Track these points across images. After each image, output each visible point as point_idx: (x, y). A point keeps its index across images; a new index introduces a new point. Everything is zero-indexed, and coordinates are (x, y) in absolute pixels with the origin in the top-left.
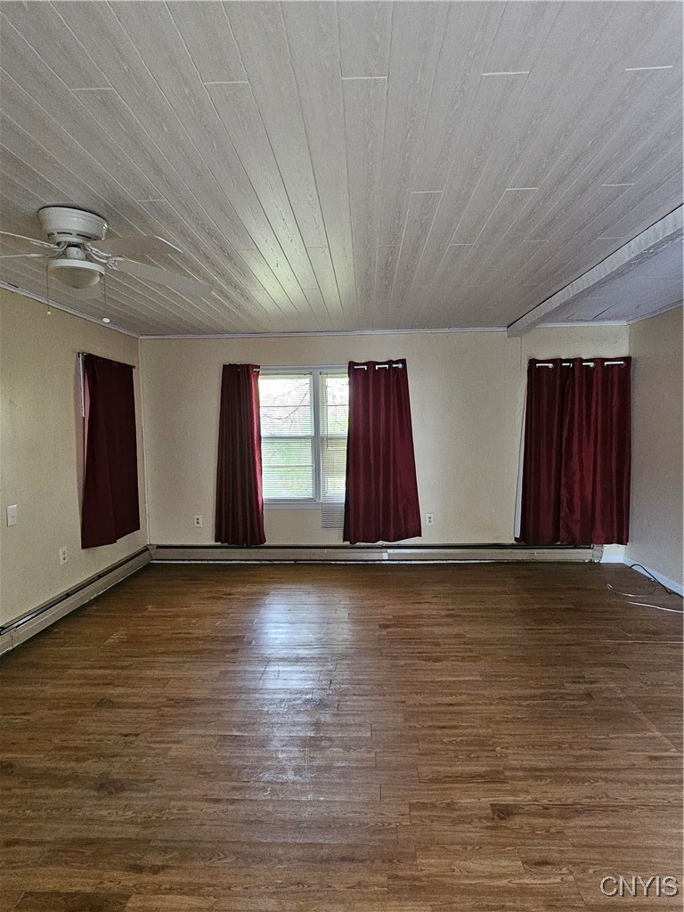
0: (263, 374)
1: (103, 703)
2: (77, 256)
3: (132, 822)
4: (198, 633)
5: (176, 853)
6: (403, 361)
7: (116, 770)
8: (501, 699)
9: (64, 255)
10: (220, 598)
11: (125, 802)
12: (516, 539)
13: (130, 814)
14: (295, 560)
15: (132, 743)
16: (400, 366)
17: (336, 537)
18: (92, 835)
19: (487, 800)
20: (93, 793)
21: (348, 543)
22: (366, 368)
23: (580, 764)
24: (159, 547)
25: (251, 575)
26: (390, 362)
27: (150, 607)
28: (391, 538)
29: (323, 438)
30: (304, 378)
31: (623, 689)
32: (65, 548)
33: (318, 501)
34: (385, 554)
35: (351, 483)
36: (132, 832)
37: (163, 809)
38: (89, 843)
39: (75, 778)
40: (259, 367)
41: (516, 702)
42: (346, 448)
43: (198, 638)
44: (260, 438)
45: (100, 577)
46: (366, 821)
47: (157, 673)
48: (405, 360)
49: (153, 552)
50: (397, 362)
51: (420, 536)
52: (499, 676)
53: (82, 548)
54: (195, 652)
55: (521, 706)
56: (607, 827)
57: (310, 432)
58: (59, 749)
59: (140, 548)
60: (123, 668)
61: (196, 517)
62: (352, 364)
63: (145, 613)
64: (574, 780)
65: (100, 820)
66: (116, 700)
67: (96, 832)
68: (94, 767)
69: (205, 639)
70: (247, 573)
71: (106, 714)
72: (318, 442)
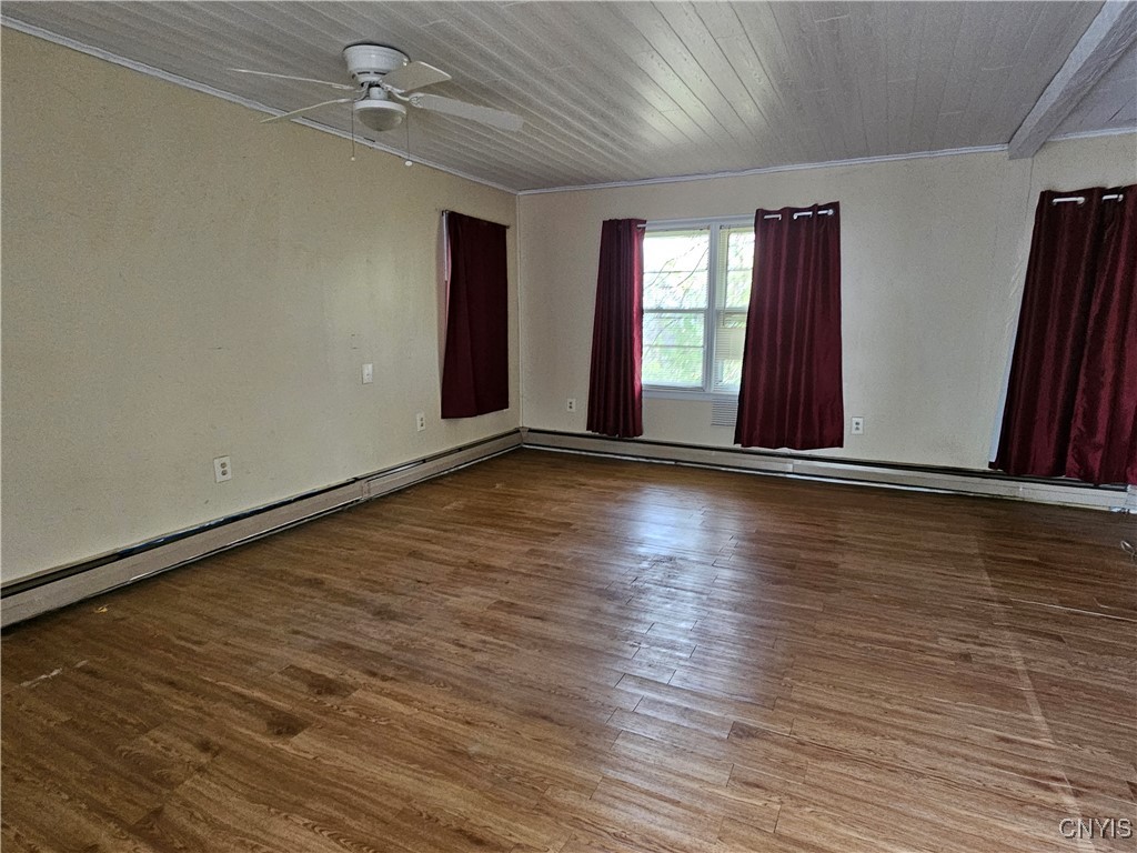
0: (649, 231)
1: (414, 554)
2: (378, 96)
3: (385, 642)
4: (530, 513)
5: (407, 672)
6: (835, 206)
7: (396, 604)
8: (832, 634)
9: (368, 96)
10: (573, 487)
11: (388, 628)
12: (991, 465)
13: (388, 637)
14: (676, 461)
15: (420, 588)
16: (831, 212)
17: (726, 438)
18: (353, 643)
19: (733, 718)
20: (370, 616)
21: (739, 446)
22: (780, 216)
23: (887, 719)
24: (531, 431)
25: (617, 471)
26: (815, 208)
27: (498, 486)
28: (799, 445)
29: (718, 313)
30: (700, 234)
31: (1026, 662)
32: (422, 415)
33: (707, 391)
34: (789, 464)
35: (749, 370)
36: (383, 649)
37: (416, 640)
38: (348, 647)
39: (362, 603)
40: (645, 222)
41: (852, 643)
42: (744, 325)
43: (526, 518)
44: (641, 312)
45: (460, 449)
46: (587, 697)
47: (472, 539)
48: (838, 203)
49: (524, 435)
50: (826, 207)
51: (842, 446)
52: (849, 613)
53: (443, 417)
54: (516, 529)
55: (857, 648)
56: (868, 782)
57: (702, 303)
58: (363, 579)
59: (511, 429)
60: (445, 531)
61: (570, 400)
62: (760, 213)
63: (492, 490)
64: (864, 731)
65: (366, 636)
66: (425, 553)
67: (358, 642)
68: (381, 599)
69: (533, 520)
70: (615, 468)
71: (411, 562)
72: (714, 315)
